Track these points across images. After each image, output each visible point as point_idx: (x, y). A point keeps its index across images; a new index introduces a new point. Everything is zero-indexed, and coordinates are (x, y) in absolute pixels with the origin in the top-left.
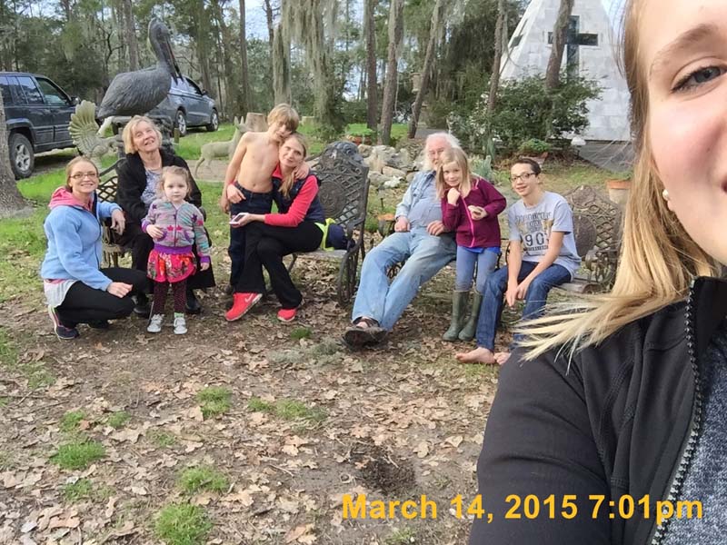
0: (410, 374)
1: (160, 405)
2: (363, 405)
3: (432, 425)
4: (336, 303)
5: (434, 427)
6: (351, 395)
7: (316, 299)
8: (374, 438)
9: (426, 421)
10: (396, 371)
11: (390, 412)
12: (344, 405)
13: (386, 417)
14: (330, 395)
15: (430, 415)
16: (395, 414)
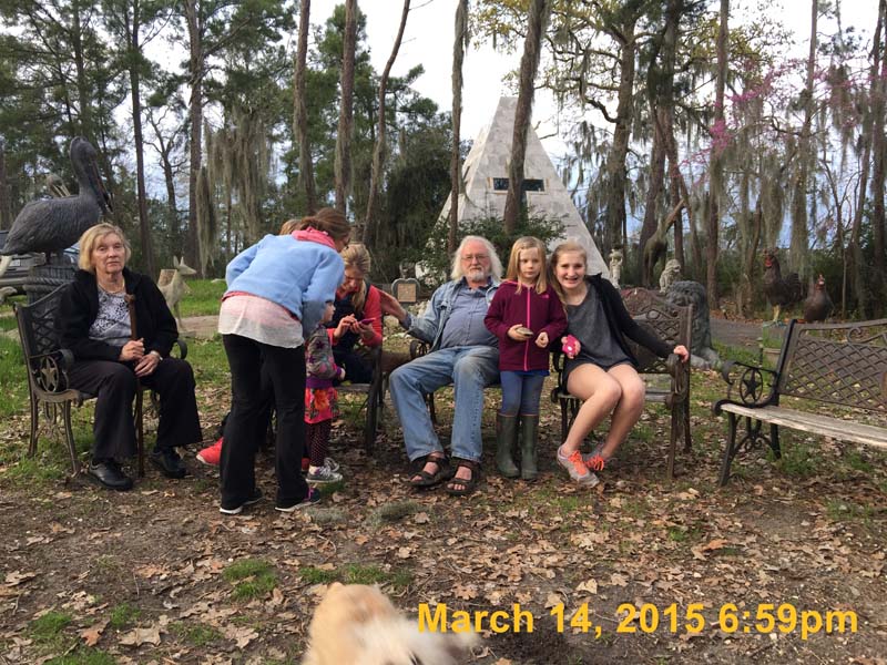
0: (491, 519)
1: (173, 592)
2: (451, 560)
3: (550, 574)
4: (358, 451)
5: (554, 575)
6: (430, 550)
7: (332, 448)
8: (487, 597)
9: (540, 570)
10: (472, 518)
11: (490, 565)
12: (428, 563)
13: (490, 571)
14: (404, 553)
15: (541, 563)
16: (497, 567)
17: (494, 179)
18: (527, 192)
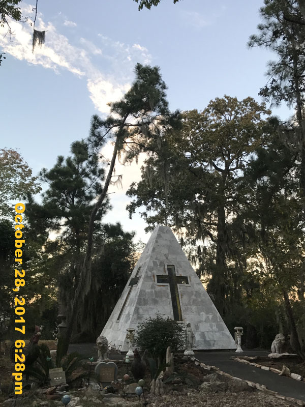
17: (157, 276)
18: (178, 285)
